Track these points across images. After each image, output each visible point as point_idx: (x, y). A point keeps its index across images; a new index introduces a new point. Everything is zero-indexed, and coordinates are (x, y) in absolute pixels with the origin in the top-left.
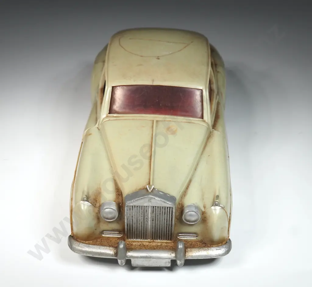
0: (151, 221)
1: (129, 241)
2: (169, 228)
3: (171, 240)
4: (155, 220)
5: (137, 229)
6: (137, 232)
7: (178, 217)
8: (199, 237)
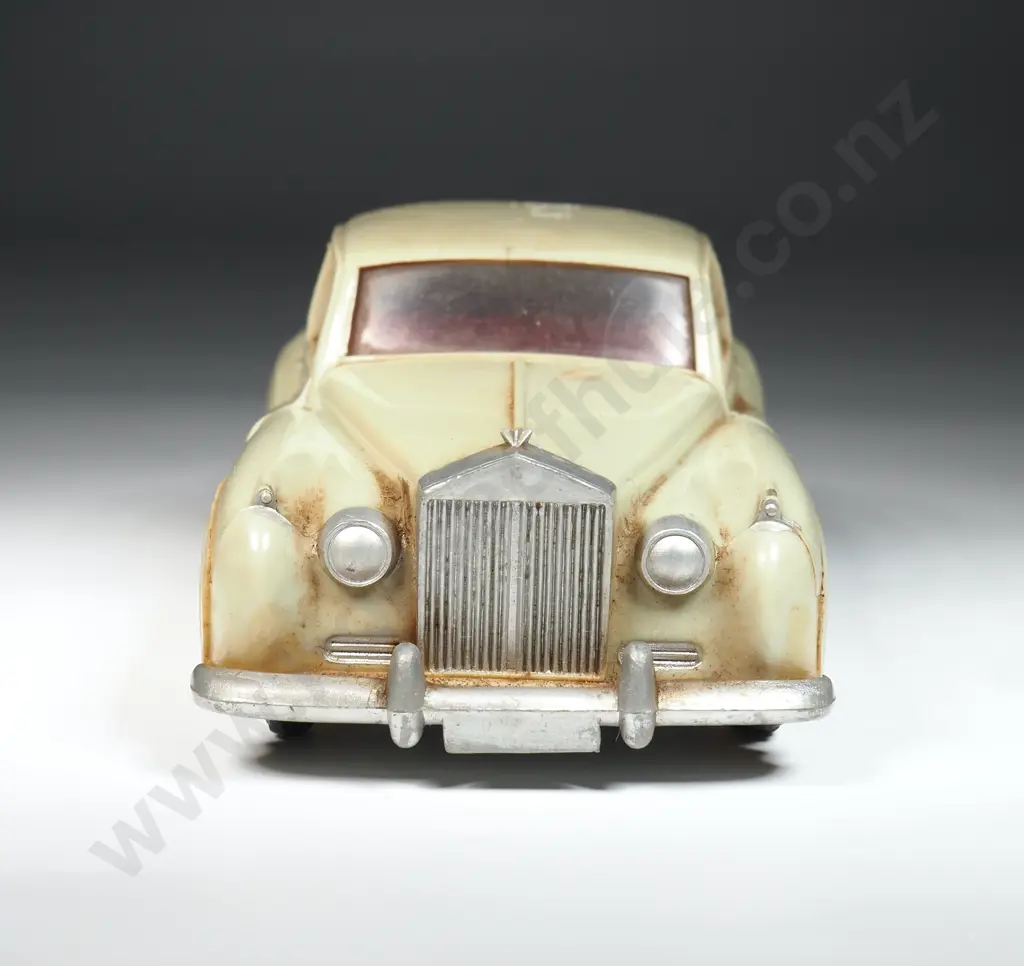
0: (518, 580)
1: (432, 676)
2: (589, 611)
3: (596, 670)
4: (536, 574)
5: (464, 619)
6: (464, 633)
7: (623, 572)
8: (705, 662)
